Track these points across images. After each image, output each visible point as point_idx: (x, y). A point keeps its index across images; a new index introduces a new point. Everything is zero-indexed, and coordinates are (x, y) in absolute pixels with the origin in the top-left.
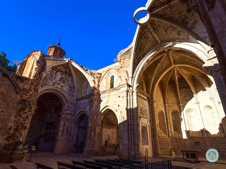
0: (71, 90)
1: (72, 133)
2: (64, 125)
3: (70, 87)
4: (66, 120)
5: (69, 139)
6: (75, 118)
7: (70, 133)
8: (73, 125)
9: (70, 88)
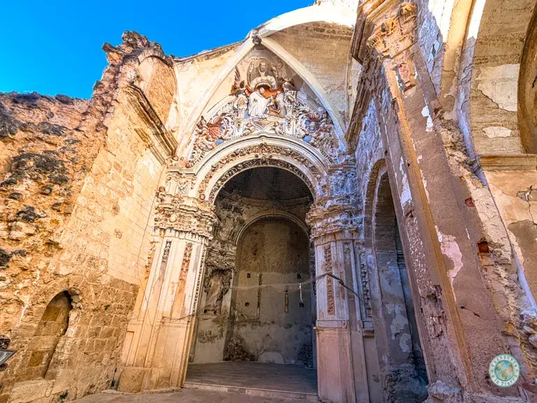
0: (317, 126)
1: (376, 293)
2: (328, 259)
3: (311, 119)
4: (329, 239)
5: (369, 326)
6: (368, 222)
7: (366, 297)
8: (370, 256)
9: (313, 124)
